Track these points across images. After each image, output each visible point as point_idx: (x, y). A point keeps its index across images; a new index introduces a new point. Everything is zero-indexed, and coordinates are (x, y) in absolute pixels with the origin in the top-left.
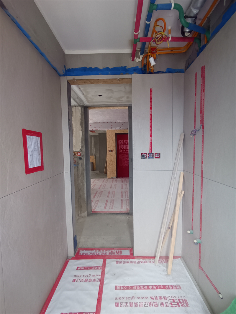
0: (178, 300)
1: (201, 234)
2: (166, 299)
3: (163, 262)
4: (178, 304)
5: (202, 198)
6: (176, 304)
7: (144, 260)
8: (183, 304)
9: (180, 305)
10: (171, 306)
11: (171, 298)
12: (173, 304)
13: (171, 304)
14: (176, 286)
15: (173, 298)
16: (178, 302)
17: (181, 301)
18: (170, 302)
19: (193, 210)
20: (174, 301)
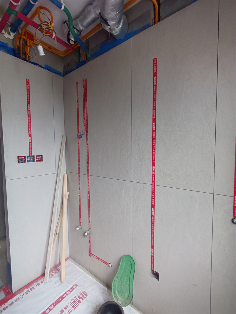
0: (78, 298)
1: (89, 226)
2: (68, 307)
3: (53, 274)
4: (79, 301)
5: (89, 194)
6: (78, 302)
7: (29, 289)
8: (83, 297)
9: (81, 300)
10: (73, 309)
11: (72, 302)
12: (75, 306)
13: (73, 307)
14: (72, 288)
15: (73, 301)
16: (79, 299)
17: (81, 296)
18: (72, 307)
19: (80, 207)
20: (75, 302)
